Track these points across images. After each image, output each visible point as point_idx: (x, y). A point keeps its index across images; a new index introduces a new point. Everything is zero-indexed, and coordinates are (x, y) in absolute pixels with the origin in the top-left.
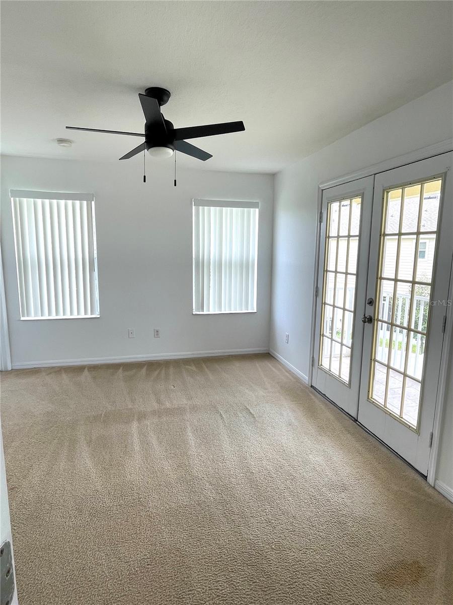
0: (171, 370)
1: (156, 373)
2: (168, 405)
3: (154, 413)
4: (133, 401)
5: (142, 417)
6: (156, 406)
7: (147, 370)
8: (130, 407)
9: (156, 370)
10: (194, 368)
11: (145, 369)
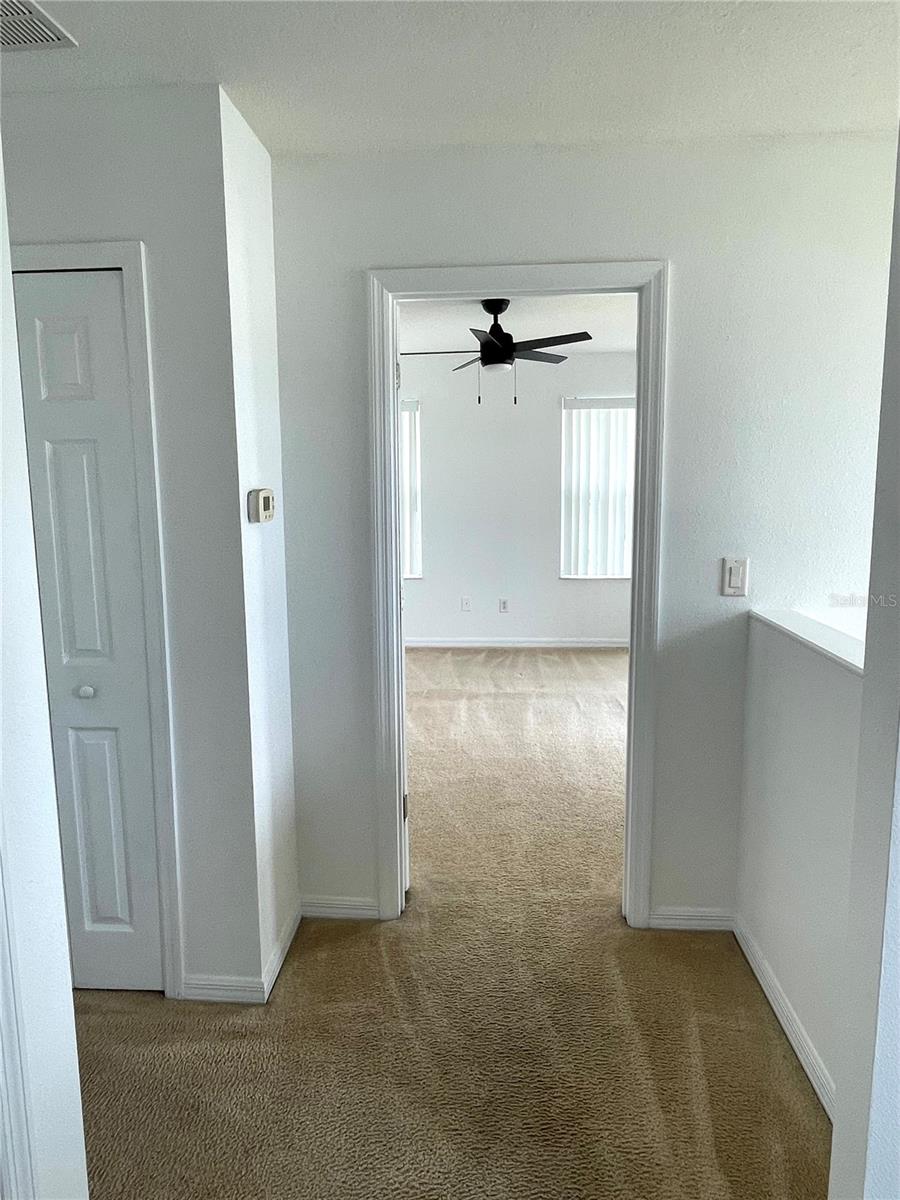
0: (522, 659)
1: (500, 659)
2: (509, 690)
3: (489, 695)
4: (462, 684)
5: (472, 697)
6: (493, 690)
7: (487, 656)
8: (459, 688)
9: (498, 658)
10: (556, 658)
11: (483, 655)
